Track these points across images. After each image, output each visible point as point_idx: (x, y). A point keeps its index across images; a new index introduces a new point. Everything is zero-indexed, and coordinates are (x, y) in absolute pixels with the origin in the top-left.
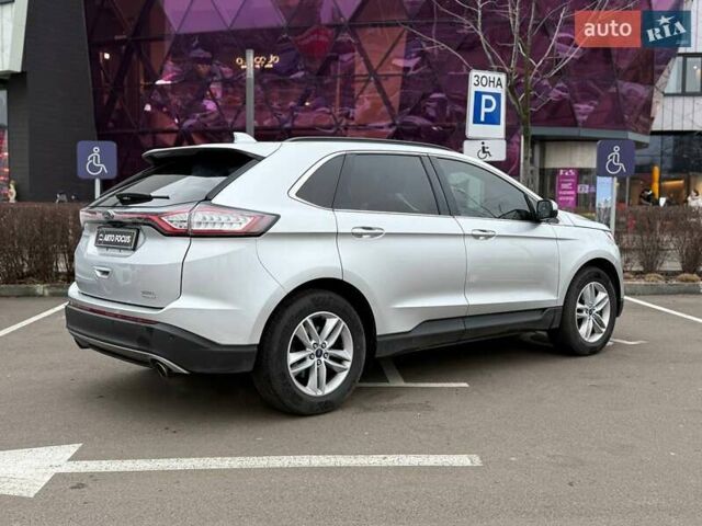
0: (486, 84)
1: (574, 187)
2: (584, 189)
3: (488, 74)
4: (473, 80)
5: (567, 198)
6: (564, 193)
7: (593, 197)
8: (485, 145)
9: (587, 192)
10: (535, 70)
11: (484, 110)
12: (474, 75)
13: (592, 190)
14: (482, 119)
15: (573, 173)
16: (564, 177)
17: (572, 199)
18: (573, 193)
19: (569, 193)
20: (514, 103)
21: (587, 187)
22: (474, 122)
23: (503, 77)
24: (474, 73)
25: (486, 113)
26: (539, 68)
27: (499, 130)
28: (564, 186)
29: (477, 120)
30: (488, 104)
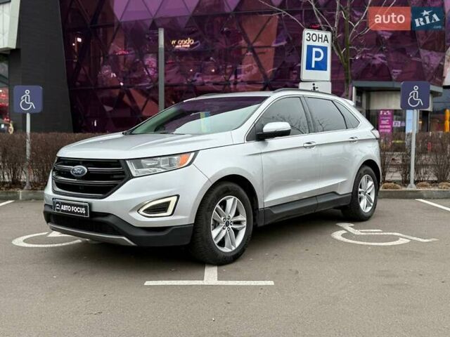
0: (316, 40)
1: (391, 123)
2: (397, 124)
3: (317, 32)
4: (305, 37)
5: (386, 131)
6: (384, 127)
7: (403, 129)
8: (316, 86)
9: (399, 126)
10: (354, 30)
11: (314, 59)
12: (307, 33)
13: (403, 125)
14: (313, 66)
15: (389, 113)
16: (383, 115)
17: (389, 131)
18: (389, 127)
19: (387, 127)
20: (338, 54)
21: (399, 122)
22: (307, 69)
23: (329, 35)
24: (306, 31)
25: (316, 62)
26: (356, 28)
27: (326, 75)
28: (383, 122)
29: (309, 67)
30: (318, 55)
